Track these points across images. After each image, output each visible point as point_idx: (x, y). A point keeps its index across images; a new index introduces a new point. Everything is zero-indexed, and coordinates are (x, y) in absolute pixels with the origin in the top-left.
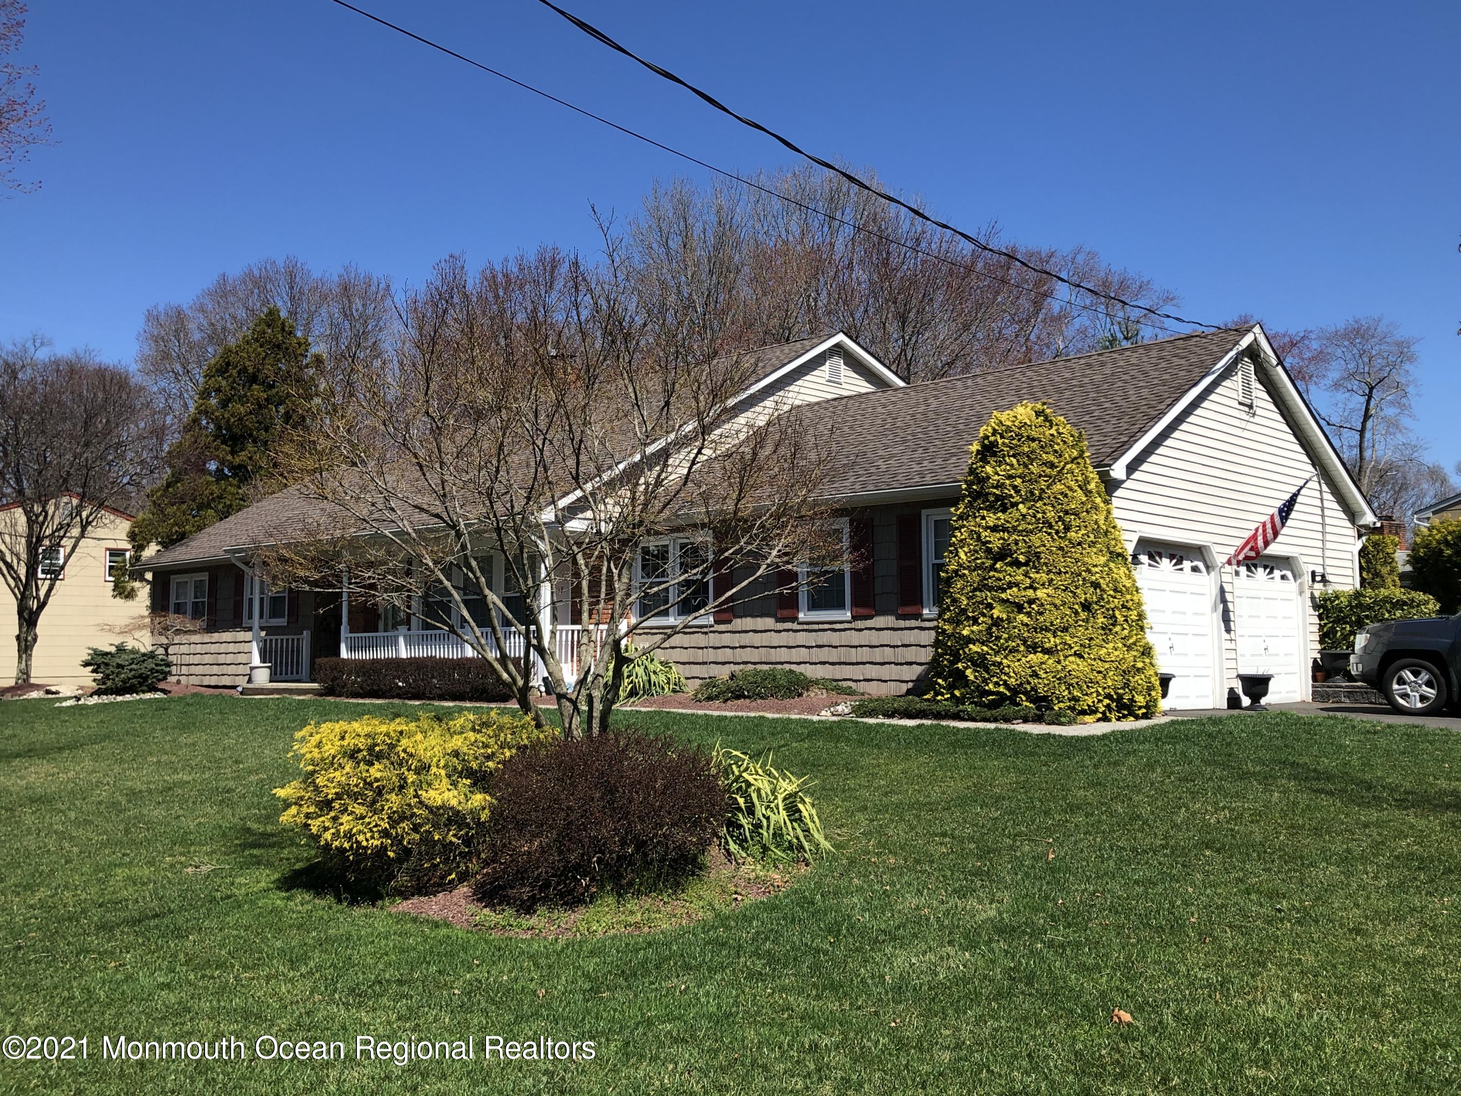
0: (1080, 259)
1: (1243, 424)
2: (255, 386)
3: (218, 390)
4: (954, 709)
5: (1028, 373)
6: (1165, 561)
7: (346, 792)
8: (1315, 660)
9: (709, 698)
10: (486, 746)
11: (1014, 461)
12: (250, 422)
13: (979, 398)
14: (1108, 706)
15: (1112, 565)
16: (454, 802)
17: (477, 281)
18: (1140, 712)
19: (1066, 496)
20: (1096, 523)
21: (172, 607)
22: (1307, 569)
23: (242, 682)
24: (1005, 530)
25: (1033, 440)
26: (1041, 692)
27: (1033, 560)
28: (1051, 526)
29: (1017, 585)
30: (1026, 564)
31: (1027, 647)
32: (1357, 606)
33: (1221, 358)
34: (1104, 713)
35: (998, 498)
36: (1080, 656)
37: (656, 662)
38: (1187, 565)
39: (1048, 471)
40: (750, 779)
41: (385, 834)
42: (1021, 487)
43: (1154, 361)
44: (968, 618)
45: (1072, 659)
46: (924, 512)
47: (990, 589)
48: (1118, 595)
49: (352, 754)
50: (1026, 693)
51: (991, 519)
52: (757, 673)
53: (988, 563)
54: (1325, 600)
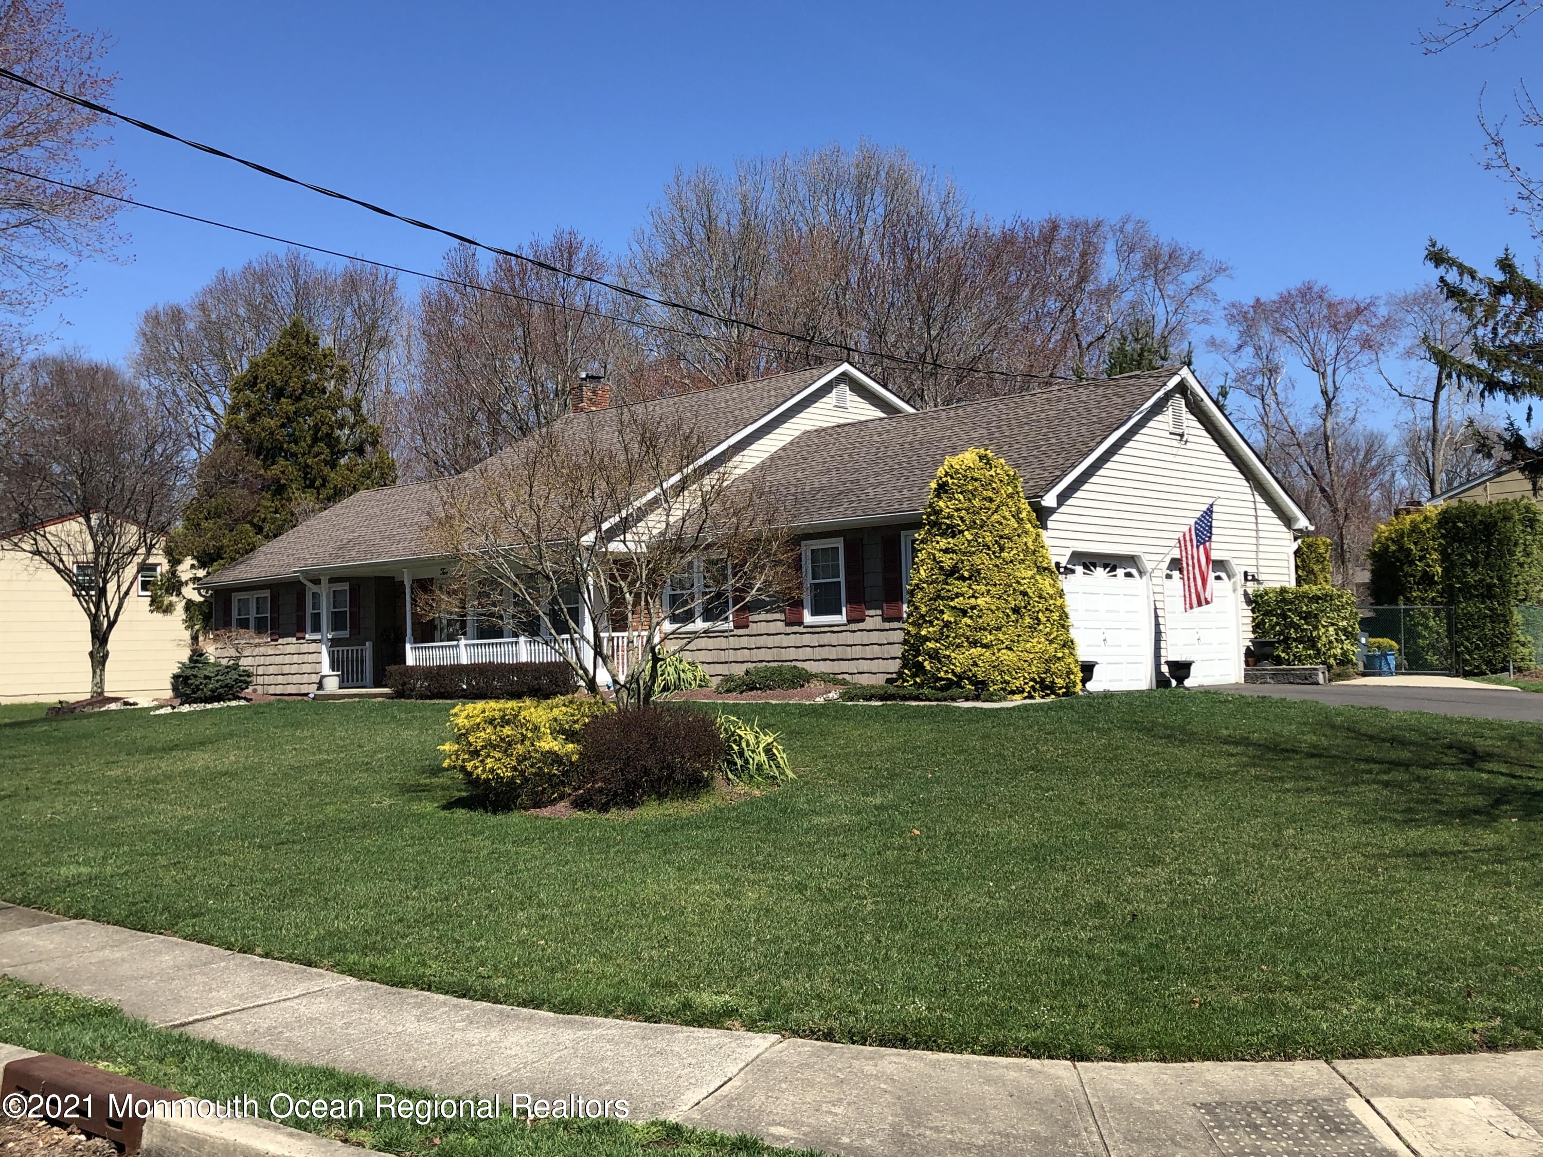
0: (1129, 228)
1: (1174, 451)
2: (283, 400)
3: (248, 405)
4: (916, 692)
5: (1001, 406)
6: (1100, 570)
7: (489, 745)
8: (1248, 648)
9: (728, 691)
10: (573, 715)
11: (961, 497)
12: (281, 435)
13: (957, 429)
14: (1033, 687)
15: (1038, 577)
16: (556, 748)
17: (491, 270)
18: (1061, 692)
19: (1001, 524)
20: (1026, 544)
21: (234, 623)
22: (1239, 571)
23: (312, 690)
24: (954, 552)
25: (976, 480)
26: (980, 678)
27: (975, 575)
28: (989, 549)
29: (962, 595)
30: (970, 578)
31: (970, 643)
32: (1281, 601)
33: (1149, 398)
34: (1029, 692)
35: (949, 526)
36: (1010, 649)
37: (684, 663)
38: (1120, 572)
39: (987, 504)
40: (742, 733)
41: (514, 769)
42: (966, 517)
43: (1098, 398)
44: (925, 621)
45: (1004, 651)
46: (903, 533)
47: (943, 599)
48: (1043, 601)
49: (491, 721)
50: (968, 679)
51: (943, 543)
52: (767, 669)
53: (942, 578)
54: (1256, 596)
